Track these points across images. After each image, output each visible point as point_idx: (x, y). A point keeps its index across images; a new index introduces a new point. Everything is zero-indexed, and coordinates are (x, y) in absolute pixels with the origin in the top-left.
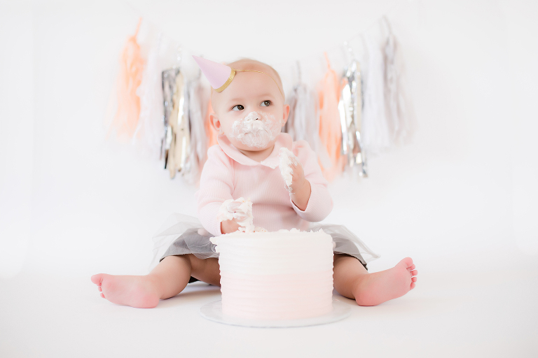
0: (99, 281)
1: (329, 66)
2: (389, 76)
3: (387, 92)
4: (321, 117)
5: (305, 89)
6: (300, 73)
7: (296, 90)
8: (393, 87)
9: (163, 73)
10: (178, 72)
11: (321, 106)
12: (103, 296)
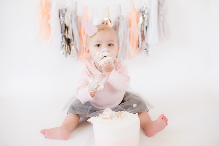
0: (44, 132)
1: (134, 7)
2: (160, 13)
3: (159, 20)
4: (130, 32)
5: (123, 18)
6: (121, 10)
7: (119, 18)
8: (161, 18)
9: (59, 11)
10: (66, 10)
11: (130, 26)
12: (46, 137)
